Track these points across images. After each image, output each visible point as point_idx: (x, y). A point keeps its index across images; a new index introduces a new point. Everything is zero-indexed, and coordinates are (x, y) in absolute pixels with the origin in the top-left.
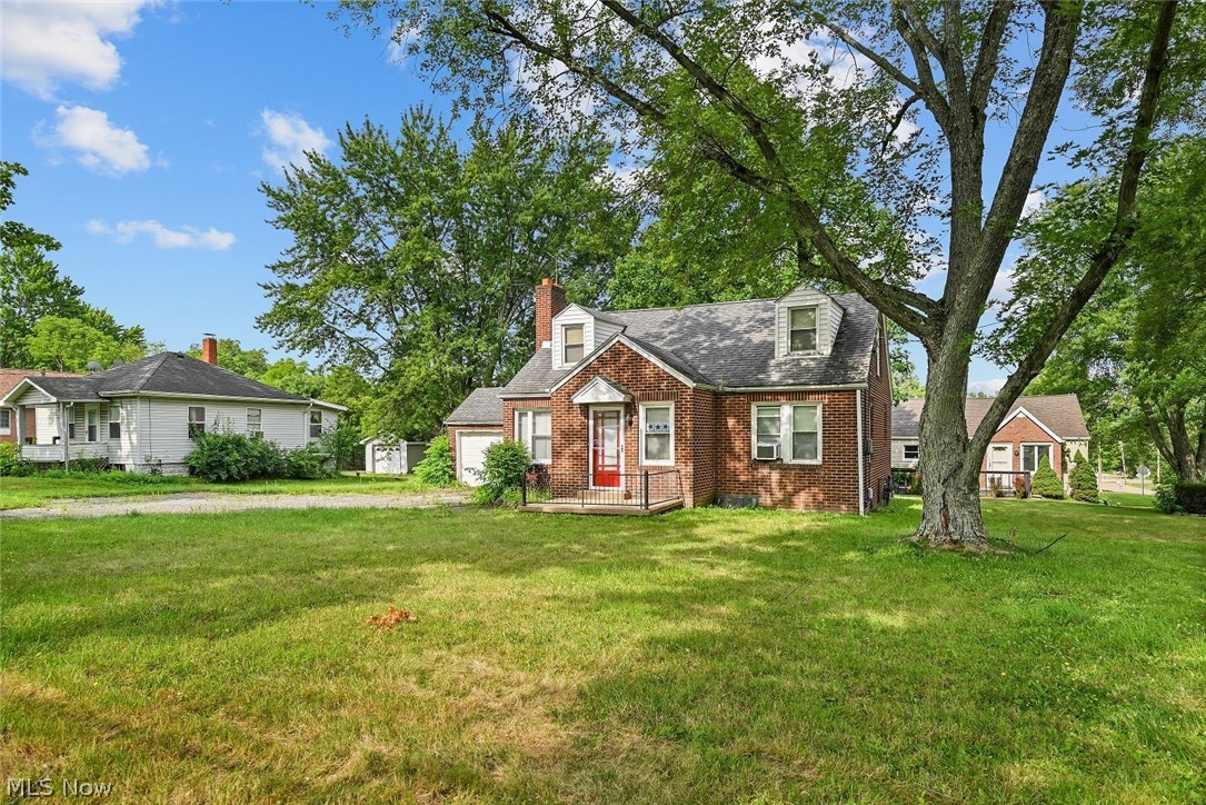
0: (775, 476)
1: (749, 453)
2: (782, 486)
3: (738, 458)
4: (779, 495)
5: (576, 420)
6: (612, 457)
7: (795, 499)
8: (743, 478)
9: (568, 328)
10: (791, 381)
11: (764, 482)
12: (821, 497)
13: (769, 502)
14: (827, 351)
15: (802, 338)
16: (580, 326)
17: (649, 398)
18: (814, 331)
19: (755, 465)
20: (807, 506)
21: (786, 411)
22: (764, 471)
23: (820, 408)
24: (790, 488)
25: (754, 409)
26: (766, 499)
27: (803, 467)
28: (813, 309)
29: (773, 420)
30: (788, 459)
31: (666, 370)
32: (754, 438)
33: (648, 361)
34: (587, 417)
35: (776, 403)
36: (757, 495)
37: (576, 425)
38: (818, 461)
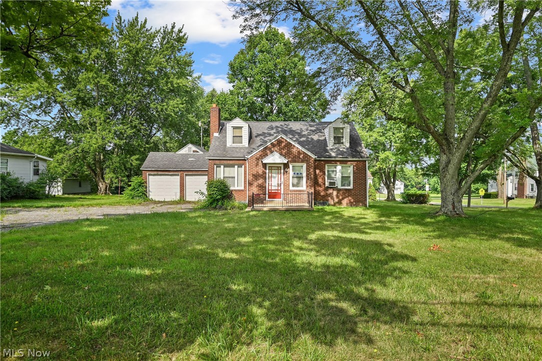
0: (335, 193)
1: (324, 184)
2: (338, 197)
3: (320, 186)
4: (336, 200)
5: (260, 169)
6: (275, 186)
7: (343, 202)
8: (322, 194)
9: (235, 128)
10: (341, 156)
11: (331, 195)
12: (352, 201)
13: (332, 203)
14: (348, 145)
15: (338, 140)
16: (241, 128)
17: (295, 162)
18: (343, 137)
19: (327, 189)
20: (347, 204)
21: (339, 168)
22: (331, 191)
23: (352, 167)
24: (341, 197)
25: (326, 167)
26: (331, 202)
27: (346, 190)
28: (342, 129)
29: (333, 171)
30: (340, 187)
31: (303, 150)
32: (326, 178)
33: (294, 146)
34: (266, 169)
35: (335, 165)
36: (328, 200)
37: (260, 172)
38: (351, 187)
